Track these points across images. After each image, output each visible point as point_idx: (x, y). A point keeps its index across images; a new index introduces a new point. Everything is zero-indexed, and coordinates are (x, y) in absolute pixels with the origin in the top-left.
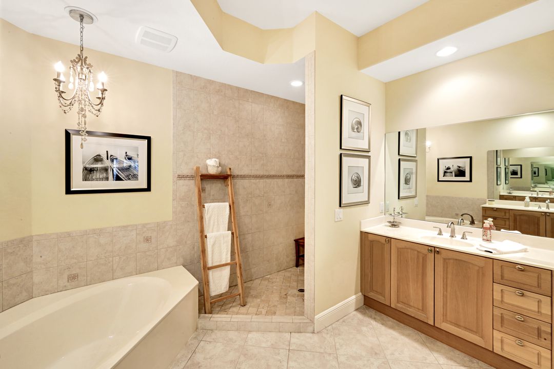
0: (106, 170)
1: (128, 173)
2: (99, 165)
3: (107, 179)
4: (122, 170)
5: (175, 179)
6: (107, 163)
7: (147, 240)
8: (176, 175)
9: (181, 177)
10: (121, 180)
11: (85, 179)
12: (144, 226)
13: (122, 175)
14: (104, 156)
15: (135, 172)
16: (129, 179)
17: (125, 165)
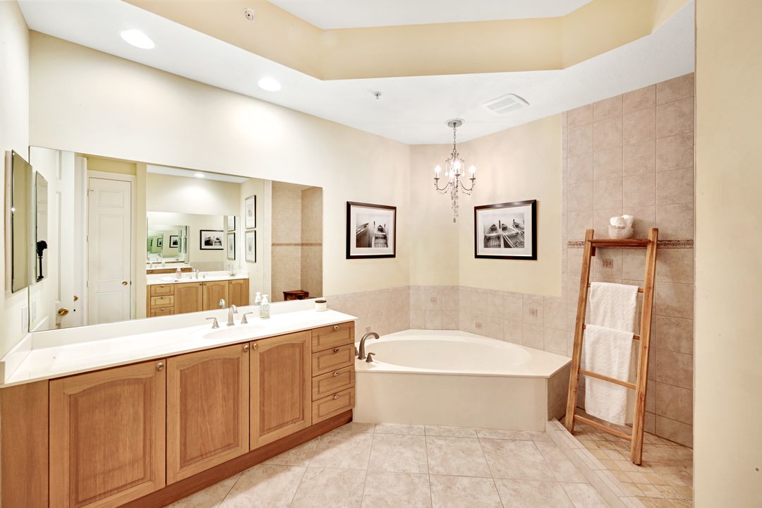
0: (498, 237)
1: (516, 240)
2: (494, 234)
3: (499, 246)
4: (511, 237)
5: (565, 246)
6: (500, 232)
7: (534, 312)
8: (567, 241)
9: (572, 244)
10: (510, 247)
11: (486, 246)
12: (530, 296)
13: (510, 242)
14: (497, 226)
15: (522, 240)
16: (517, 246)
17: (513, 232)
